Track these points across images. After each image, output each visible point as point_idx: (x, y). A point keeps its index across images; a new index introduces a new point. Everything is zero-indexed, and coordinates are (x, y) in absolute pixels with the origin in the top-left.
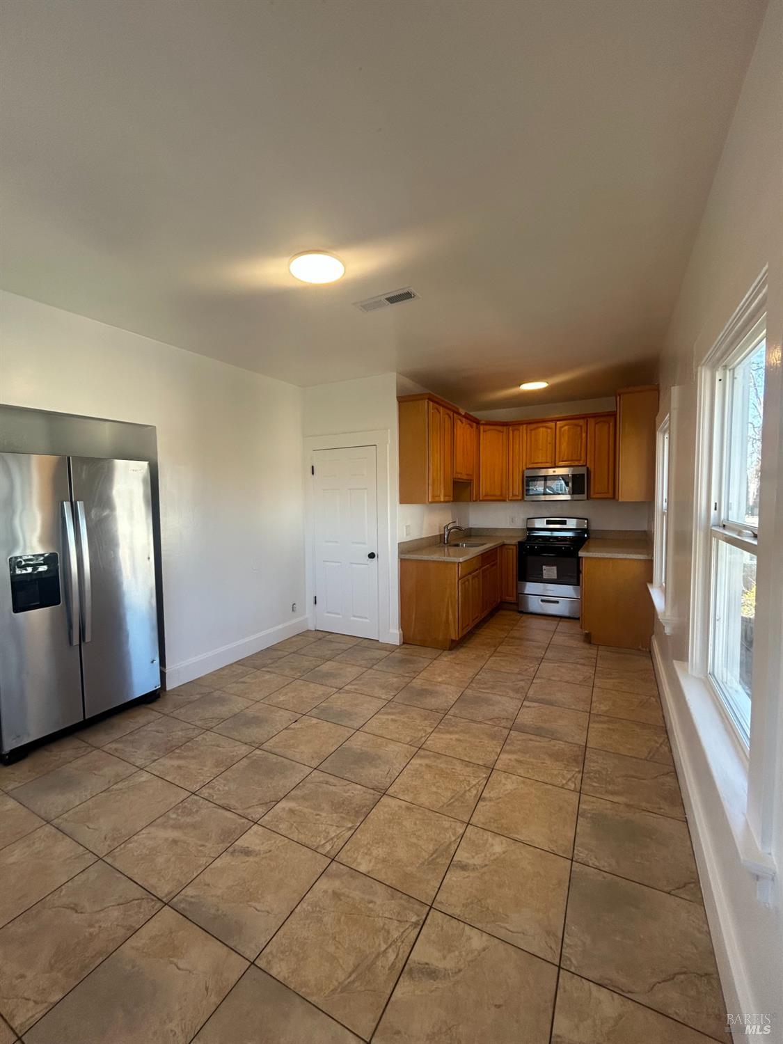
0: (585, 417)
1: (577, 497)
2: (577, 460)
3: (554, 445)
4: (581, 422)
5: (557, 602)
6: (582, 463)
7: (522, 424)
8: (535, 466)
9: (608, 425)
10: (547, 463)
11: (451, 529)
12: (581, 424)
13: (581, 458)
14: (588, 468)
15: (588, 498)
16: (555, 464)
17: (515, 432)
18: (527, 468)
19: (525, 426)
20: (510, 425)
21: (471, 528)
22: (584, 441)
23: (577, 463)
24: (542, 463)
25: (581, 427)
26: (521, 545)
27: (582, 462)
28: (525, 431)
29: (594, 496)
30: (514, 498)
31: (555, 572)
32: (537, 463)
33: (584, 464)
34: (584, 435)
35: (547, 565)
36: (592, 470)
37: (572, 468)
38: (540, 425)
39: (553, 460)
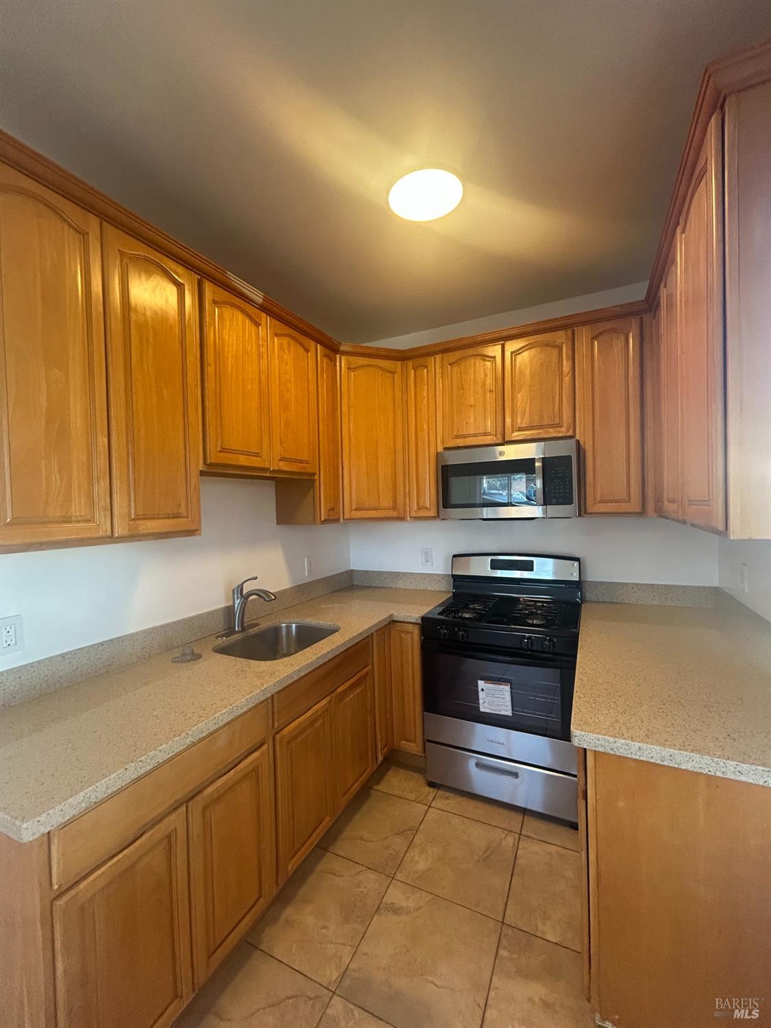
0: (569, 325)
1: (553, 510)
2: (551, 426)
3: (500, 395)
4: (561, 337)
5: (516, 775)
6: (563, 431)
7: (434, 353)
8: (461, 442)
9: (623, 338)
10: (485, 434)
11: (250, 594)
12: (559, 341)
13: (561, 417)
14: (578, 442)
15: (582, 512)
16: (504, 436)
17: (418, 372)
18: (445, 449)
19: (438, 357)
20: (409, 359)
21: (352, 571)
22: (567, 380)
23: (552, 433)
24: (475, 435)
25: (560, 348)
26: (427, 625)
27: (564, 429)
28: (438, 371)
29: (596, 509)
30: (421, 514)
31: (508, 698)
32: (464, 437)
33: (570, 433)
34: (566, 366)
35: (487, 679)
36: (588, 447)
37: (542, 443)
38: (470, 351)
39: (499, 430)
